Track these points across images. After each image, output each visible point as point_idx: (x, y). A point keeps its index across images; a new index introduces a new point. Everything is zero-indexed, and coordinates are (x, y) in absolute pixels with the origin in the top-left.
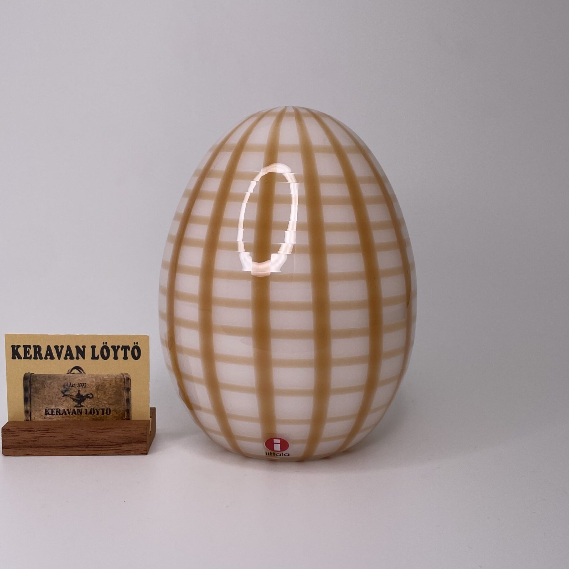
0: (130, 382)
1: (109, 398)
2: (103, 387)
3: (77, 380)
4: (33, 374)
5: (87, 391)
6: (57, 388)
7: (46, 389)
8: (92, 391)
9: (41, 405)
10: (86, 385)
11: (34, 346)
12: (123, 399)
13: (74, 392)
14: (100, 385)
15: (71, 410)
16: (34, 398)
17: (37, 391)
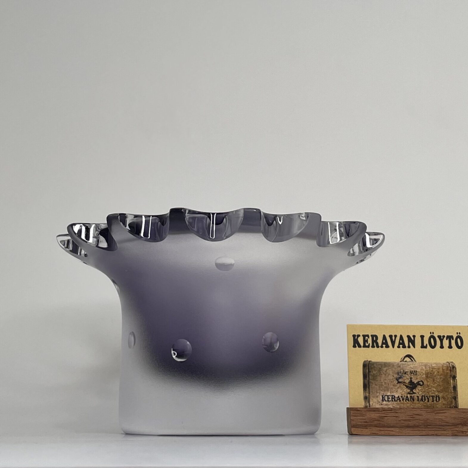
0: (455, 370)
1: (438, 385)
2: (432, 374)
3: (409, 368)
4: (371, 362)
5: (418, 379)
6: (391, 376)
7: (382, 376)
8: (423, 378)
9: (378, 391)
10: (417, 372)
11: (372, 336)
12: (450, 387)
13: (407, 380)
14: (429, 372)
15: (404, 396)
16: (372, 384)
17: (375, 377)
